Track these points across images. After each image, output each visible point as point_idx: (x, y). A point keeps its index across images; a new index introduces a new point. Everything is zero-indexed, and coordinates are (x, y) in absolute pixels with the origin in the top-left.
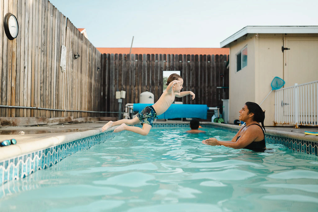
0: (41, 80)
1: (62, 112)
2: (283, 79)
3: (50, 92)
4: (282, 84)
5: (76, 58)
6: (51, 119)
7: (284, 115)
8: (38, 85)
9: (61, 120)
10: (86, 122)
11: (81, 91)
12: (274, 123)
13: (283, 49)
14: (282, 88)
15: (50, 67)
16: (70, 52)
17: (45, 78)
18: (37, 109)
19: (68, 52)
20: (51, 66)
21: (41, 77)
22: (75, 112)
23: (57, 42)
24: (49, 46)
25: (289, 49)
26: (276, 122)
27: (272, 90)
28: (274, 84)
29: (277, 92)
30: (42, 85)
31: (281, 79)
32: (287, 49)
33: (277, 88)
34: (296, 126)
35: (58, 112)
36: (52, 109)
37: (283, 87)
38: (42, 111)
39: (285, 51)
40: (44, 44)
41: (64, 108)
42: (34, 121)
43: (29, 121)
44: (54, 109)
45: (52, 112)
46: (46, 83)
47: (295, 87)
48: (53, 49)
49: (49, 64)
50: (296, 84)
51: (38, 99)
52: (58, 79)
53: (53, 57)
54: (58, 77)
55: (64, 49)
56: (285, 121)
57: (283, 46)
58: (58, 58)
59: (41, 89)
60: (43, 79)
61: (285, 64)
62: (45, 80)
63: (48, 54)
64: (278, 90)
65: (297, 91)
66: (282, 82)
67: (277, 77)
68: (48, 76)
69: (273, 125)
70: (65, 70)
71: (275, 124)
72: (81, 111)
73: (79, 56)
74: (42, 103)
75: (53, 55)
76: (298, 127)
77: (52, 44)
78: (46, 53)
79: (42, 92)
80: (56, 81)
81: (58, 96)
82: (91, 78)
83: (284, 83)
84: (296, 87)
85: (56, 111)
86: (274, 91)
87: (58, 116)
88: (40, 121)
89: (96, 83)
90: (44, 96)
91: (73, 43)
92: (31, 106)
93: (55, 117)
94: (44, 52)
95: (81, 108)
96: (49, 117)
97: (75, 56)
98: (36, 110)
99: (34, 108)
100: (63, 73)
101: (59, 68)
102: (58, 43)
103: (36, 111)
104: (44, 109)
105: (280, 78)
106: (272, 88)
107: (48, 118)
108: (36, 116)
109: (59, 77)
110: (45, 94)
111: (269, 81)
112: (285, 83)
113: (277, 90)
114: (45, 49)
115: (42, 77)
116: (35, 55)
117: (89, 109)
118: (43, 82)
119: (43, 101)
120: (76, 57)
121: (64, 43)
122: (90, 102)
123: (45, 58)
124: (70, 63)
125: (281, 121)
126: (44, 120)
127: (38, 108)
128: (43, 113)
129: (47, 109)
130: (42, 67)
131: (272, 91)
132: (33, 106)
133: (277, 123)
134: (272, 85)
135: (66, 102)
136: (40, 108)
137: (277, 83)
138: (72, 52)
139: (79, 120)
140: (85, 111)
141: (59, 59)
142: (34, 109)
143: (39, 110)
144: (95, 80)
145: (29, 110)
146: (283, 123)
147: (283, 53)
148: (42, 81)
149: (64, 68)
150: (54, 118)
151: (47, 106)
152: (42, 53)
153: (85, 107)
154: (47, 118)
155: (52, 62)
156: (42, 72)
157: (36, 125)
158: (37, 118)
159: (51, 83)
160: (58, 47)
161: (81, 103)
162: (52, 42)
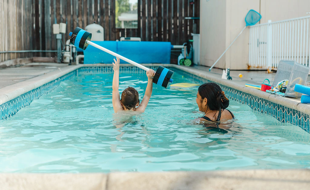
4: (258, 19)
7: (260, 57)
10: (16, 66)
11: (9, 25)
12: (247, 67)
14: (258, 25)
22: (1, 54)
26: (249, 65)
27: (246, 26)
28: (249, 19)
29: (252, 28)
31: (258, 13)
33: (252, 24)
34: (268, 70)
37: (259, 22)
47: (268, 25)
50: (270, 22)
56: (259, 64)
64: (253, 26)
65: (270, 30)
66: (258, 16)
67: (252, 10)
71: (249, 67)
72: (9, 52)
76: (270, 71)
82: (20, 8)
83: (260, 17)
84: (270, 24)
86: (249, 28)
89: (26, 12)
95: (9, 48)
105: (256, 12)
106: (247, 23)
111: (243, 13)
113: (251, 26)
117: (19, 48)
122: (19, 39)
125: (255, 64)
131: (246, 28)
133: (251, 66)
134: (247, 20)
137: (252, 18)
139: (8, 63)
140: (14, 51)
144: (25, 9)
146: (257, 66)
153: (14, 47)
161: (9, 41)
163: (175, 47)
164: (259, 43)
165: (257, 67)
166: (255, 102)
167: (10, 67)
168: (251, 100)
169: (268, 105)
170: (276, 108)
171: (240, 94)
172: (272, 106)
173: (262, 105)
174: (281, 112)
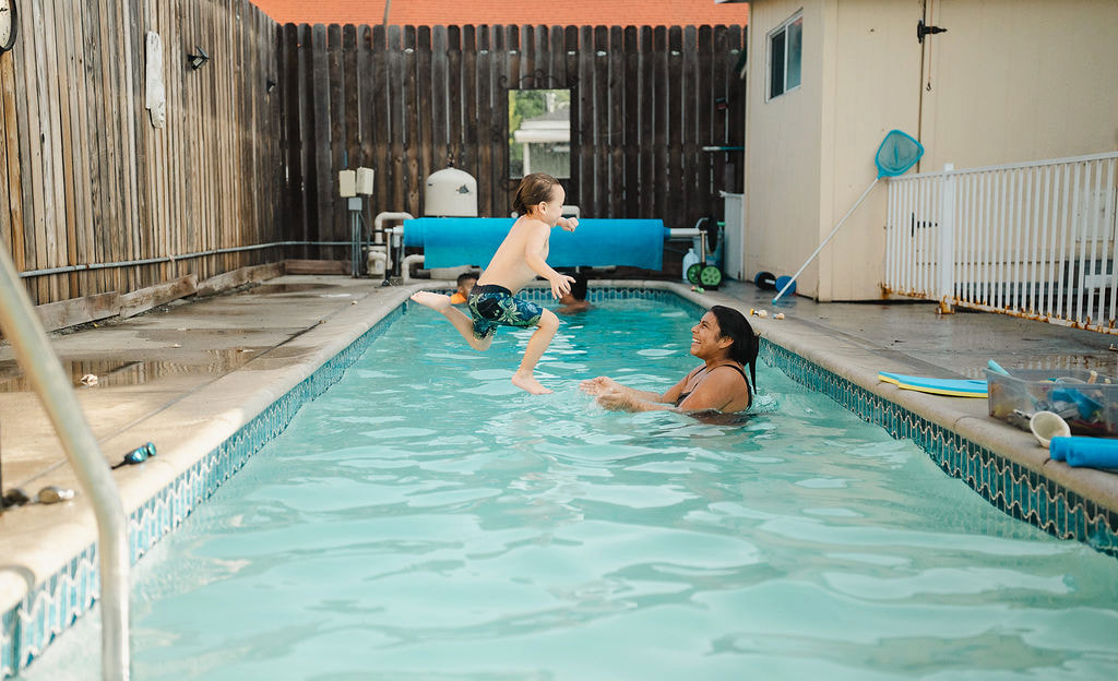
0: (91, 171)
1: (162, 265)
2: (916, 139)
3: (120, 205)
4: (914, 156)
5: (195, 68)
6: (130, 296)
7: (918, 263)
8: (85, 188)
9: (161, 295)
10: (239, 291)
11: (218, 179)
12: (881, 291)
13: (923, 31)
14: (912, 174)
15: (116, 117)
16: (174, 49)
17: (103, 159)
18: (88, 270)
19: (168, 50)
20: (120, 115)
21: (91, 159)
22: (200, 259)
23: (131, 26)
24: (107, 42)
25: (944, 30)
26: (887, 287)
27: (879, 178)
28: (886, 157)
29: (895, 184)
30: (96, 186)
31: (912, 139)
32: (936, 30)
33: (897, 170)
34: (944, 305)
35: (149, 270)
36: (130, 263)
37: (915, 165)
38: (102, 272)
39: (927, 36)
40: (92, 42)
41: (166, 251)
42: (82, 312)
43: (66, 314)
44: (137, 262)
45: (131, 271)
46: (108, 179)
47: (944, 177)
48: (121, 53)
49: (112, 108)
50: (949, 168)
51: (88, 236)
52: (144, 153)
53: (122, 80)
54: (141, 148)
55: (155, 43)
56: (914, 286)
57: (922, 19)
58: (137, 83)
59: (93, 202)
60: (96, 166)
61: (925, 86)
62: (103, 167)
63: (106, 73)
64: (898, 177)
65: (949, 190)
66: (914, 148)
67: (896, 133)
68: (110, 150)
69: (877, 296)
70: (163, 119)
71: (885, 291)
72: (219, 251)
73: (203, 58)
74: (101, 247)
75: (122, 74)
76: (948, 309)
77: (117, 37)
78: (99, 73)
79: (97, 210)
80: (137, 164)
81: (144, 212)
82: (247, 127)
83: (920, 151)
84: (949, 176)
85: (141, 265)
86: (887, 182)
87: (150, 285)
88: (98, 308)
89: (264, 138)
90: (106, 222)
91: (180, 15)
92: (69, 265)
93: (142, 287)
94: (94, 71)
95: (220, 240)
96: (124, 289)
97: (191, 58)
98: (85, 274)
99: (78, 268)
100: (157, 130)
101: (144, 113)
102: (134, 25)
103: (84, 276)
104: (106, 265)
105: (906, 136)
106: (880, 169)
107: (122, 293)
108: (84, 292)
109: (144, 147)
110: (106, 215)
111: (870, 143)
112: (923, 151)
113: (894, 178)
114: (97, 58)
115: (95, 157)
116: (69, 89)
117: (245, 239)
118: (99, 176)
119: (102, 240)
120: (196, 62)
121: (154, 21)
122: (246, 213)
123: (98, 91)
124: (177, 87)
125: (903, 285)
126: (109, 301)
127: (91, 266)
128: (105, 278)
129: (116, 264)
130: (93, 124)
131: (879, 182)
132: (75, 262)
133: (892, 290)
134: (880, 160)
135: (171, 230)
136: (97, 266)
137: (896, 153)
138: (181, 48)
139: (217, 283)
140: (234, 249)
141: (142, 82)
142: (78, 271)
143: (92, 273)
144: (261, 130)
145: (65, 278)
146: (909, 291)
147: (920, 46)
148: (95, 172)
149: (159, 115)
150: (139, 290)
151: (116, 256)
152: (90, 76)
153: (232, 235)
154: (119, 296)
155: (119, 98)
156: (93, 141)
157: (88, 326)
158: (90, 299)
159: (121, 172)
160: (136, 43)
161: (219, 222)
162: (117, 30)
163: (674, 232)
164: (915, 225)
165: (909, 295)
166: (914, 430)
167: (224, 293)
168: (899, 422)
169: (952, 444)
170: (977, 458)
171: (868, 399)
172: (964, 450)
173: (935, 442)
174: (992, 470)
